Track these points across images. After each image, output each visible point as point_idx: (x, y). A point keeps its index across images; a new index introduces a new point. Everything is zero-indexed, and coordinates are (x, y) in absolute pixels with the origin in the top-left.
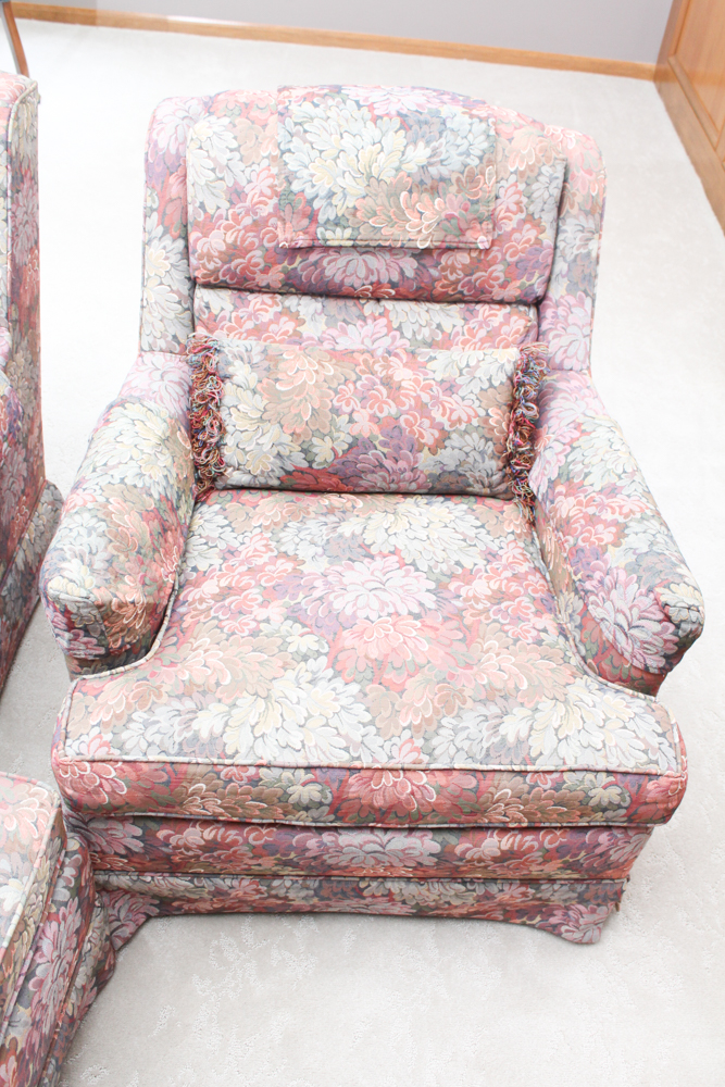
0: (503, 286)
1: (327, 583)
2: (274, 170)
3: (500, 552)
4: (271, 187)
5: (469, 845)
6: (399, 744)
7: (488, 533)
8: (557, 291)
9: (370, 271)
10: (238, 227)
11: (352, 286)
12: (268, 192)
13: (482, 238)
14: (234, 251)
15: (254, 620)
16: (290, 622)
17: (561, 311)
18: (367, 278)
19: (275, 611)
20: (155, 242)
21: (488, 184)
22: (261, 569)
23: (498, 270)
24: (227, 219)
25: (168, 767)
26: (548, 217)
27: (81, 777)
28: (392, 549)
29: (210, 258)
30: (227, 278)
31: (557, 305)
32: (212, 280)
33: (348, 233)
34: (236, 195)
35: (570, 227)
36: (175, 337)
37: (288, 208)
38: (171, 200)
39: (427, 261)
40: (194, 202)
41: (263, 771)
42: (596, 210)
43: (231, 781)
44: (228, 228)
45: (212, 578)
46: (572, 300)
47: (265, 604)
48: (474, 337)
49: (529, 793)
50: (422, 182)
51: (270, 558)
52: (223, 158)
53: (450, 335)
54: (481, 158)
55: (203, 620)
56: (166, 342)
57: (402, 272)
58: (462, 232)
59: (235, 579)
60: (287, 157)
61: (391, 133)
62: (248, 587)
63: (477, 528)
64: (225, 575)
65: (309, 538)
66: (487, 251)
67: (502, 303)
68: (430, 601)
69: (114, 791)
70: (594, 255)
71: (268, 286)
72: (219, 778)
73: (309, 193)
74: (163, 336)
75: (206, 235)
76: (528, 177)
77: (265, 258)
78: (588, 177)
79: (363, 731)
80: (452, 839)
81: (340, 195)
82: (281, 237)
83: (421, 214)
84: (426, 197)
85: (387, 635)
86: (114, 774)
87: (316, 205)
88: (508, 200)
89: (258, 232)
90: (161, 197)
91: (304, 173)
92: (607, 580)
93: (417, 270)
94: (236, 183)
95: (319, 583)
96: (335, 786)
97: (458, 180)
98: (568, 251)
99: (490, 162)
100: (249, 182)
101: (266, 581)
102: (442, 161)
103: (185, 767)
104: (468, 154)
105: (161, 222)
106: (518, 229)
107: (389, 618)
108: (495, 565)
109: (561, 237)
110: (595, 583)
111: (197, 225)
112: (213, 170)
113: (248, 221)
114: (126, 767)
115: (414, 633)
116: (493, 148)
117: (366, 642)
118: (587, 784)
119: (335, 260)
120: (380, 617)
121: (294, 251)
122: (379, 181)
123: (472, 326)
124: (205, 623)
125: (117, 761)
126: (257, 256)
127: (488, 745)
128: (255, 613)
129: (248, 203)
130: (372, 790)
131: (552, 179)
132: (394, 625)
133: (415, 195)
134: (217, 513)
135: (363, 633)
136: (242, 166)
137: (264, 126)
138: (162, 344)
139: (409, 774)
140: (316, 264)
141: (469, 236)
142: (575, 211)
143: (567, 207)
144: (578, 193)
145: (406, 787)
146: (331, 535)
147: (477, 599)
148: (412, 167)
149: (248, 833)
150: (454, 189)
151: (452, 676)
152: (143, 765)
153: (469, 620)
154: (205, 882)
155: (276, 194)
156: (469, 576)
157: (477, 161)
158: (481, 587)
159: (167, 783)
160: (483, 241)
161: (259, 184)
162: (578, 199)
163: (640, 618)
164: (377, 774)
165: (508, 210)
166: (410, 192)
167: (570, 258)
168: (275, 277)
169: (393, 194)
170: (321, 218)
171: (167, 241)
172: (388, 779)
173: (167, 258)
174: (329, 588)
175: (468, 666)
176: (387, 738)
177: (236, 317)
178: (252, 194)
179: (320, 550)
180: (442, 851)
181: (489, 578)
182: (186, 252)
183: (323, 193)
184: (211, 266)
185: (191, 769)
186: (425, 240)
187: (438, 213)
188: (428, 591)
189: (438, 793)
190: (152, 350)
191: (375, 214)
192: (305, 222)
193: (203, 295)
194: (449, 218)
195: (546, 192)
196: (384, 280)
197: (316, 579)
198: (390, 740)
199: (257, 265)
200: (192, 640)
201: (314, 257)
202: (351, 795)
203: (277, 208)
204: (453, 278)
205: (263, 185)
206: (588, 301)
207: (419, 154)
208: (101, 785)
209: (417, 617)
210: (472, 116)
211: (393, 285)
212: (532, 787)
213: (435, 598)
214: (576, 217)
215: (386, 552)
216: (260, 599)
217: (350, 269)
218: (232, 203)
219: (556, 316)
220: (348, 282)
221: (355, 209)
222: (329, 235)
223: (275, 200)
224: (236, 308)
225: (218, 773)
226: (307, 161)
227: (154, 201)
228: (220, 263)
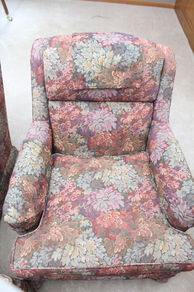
0: (144, 98)
1: (91, 198)
2: (71, 66)
3: (143, 183)
4: (71, 71)
6: (114, 259)
7: (139, 176)
8: (160, 98)
9: (102, 95)
10: (60, 84)
11: (97, 99)
12: (70, 73)
13: (138, 84)
14: (59, 91)
15: (70, 215)
16: (80, 215)
17: (161, 104)
18: (101, 97)
19: (76, 211)
20: (35, 88)
21: (140, 67)
22: (71, 194)
23: (142, 93)
24: (57, 81)
26: (158, 77)
27: (19, 273)
28: (111, 184)
29: (52, 93)
30: (58, 98)
31: (160, 102)
32: (53, 99)
33: (95, 84)
34: (59, 74)
35: (165, 80)
36: (43, 116)
37: (76, 78)
38: (39, 75)
39: (120, 91)
40: (46, 76)
41: (74, 270)
42: (173, 74)
43: (64, 272)
44: (57, 84)
45: (57, 197)
46: (164, 101)
47: (72, 208)
48: (134, 113)
50: (119, 68)
51: (74, 189)
52: (55, 62)
53: (127, 112)
54: (138, 59)
55: (54, 215)
56: (41, 117)
57: (112, 95)
58: (132, 83)
59: (64, 198)
60: (75, 61)
61: (109, 52)
62: (67, 201)
63: (136, 174)
64: (61, 196)
65: (86, 181)
66: (139, 88)
67: (143, 102)
68: (122, 204)
70: (171, 87)
71: (71, 100)
73: (83, 72)
74: (40, 116)
75: (51, 86)
76: (152, 65)
77: (69, 92)
78: (171, 64)
79: (103, 255)
81: (93, 73)
82: (74, 86)
83: (119, 78)
84: (120, 72)
85: (110, 218)
86: (28, 272)
87: (85, 76)
88: (146, 72)
89: (67, 85)
90: (36, 74)
91: (81, 66)
92: (177, 201)
93: (117, 94)
94: (59, 70)
95: (89, 199)
96: (95, 272)
97: (130, 67)
98: (164, 87)
99: (141, 61)
100: (63, 69)
101: (73, 199)
102: (125, 61)
104: (133, 58)
105: (37, 81)
106: (149, 81)
107: (110, 212)
108: (141, 188)
109: (162, 82)
110: (173, 201)
111: (48, 83)
112: (52, 66)
113: (63, 82)
114: (32, 271)
115: (118, 217)
116: (141, 56)
117: (104, 222)
118: (170, 266)
119: (92, 92)
120: (108, 211)
121: (78, 91)
122: (105, 68)
123: (134, 109)
124: (55, 216)
125: (29, 269)
126: (67, 92)
127: (141, 257)
128: (70, 212)
129: (63, 76)
130: (106, 272)
131: (160, 65)
132: (112, 214)
133: (117, 72)
134: (58, 171)
135: (103, 218)
136: (61, 64)
137: (68, 50)
138: (39, 118)
139: (117, 267)
140: (86, 93)
141: (134, 84)
142: (166, 74)
143: (164, 73)
144: (168, 69)
145: (117, 270)
146: (92, 179)
147: (136, 202)
148: (116, 63)
150: (129, 70)
151: (130, 233)
153: (134, 211)
155: (72, 73)
156: (133, 194)
157: (136, 60)
158: (137, 197)
159: (45, 273)
160: (138, 85)
161: (66, 69)
162: (168, 71)
163: (187, 216)
164: (108, 268)
165: (146, 75)
166: (115, 71)
167: (164, 89)
168: (73, 97)
169: (110, 72)
170: (87, 80)
171: (39, 87)
173: (39, 92)
174: (92, 201)
175: (135, 229)
176: (111, 257)
177: (62, 110)
178: (64, 73)
179: (89, 185)
181: (140, 194)
182: (45, 90)
183: (87, 72)
184: (53, 95)
185: (52, 271)
186: (120, 86)
187: (124, 77)
188: (122, 200)
189: (126, 271)
190: (36, 120)
191: (104, 78)
192: (82, 82)
193: (51, 103)
194: (127, 79)
195: (157, 69)
196: (107, 96)
197: (88, 197)
198: (112, 258)
199: (67, 94)
200: (51, 223)
201: (85, 92)
203: (72, 77)
204: (128, 96)
205: (68, 70)
206: (169, 101)
207: (118, 58)
208: (25, 275)
209: (119, 210)
210: (135, 45)
211: (109, 98)
212: (154, 268)
213: (124, 203)
214: (167, 76)
215: (109, 185)
216: (71, 206)
217: (96, 94)
218: (58, 77)
219: (159, 106)
220: (95, 98)
221: (98, 77)
222: (89, 85)
223: (72, 75)
224: (61, 107)
225: (60, 271)
226: (82, 62)
227: (34, 75)
228: (56, 94)
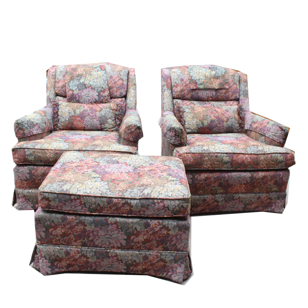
0: (232, 96)
2: (188, 76)
4: (188, 78)
5: (256, 175)
6: (241, 150)
8: (241, 97)
9: (207, 94)
11: (204, 98)
12: (188, 79)
13: (227, 86)
14: (182, 91)
16: (212, 141)
17: (243, 101)
18: (206, 96)
19: (208, 140)
20: (166, 91)
21: (227, 76)
23: (230, 93)
24: (181, 84)
25: (201, 154)
26: (238, 83)
27: (184, 156)
29: (177, 92)
30: (180, 96)
31: (242, 100)
32: (178, 97)
33: (203, 86)
34: (182, 80)
35: (242, 85)
36: (171, 108)
37: (192, 82)
38: (169, 83)
39: (217, 92)
40: (174, 82)
41: (218, 154)
42: (246, 82)
43: (212, 157)
44: (181, 86)
46: (245, 98)
47: (205, 140)
49: (266, 158)
50: (215, 77)
52: (179, 74)
54: (225, 73)
55: (195, 142)
57: (213, 94)
58: (223, 85)
60: (190, 73)
61: (208, 70)
66: (228, 89)
67: (231, 100)
69: (190, 161)
70: (247, 90)
71: (188, 98)
72: (210, 156)
73: (195, 79)
74: (169, 108)
75: (177, 88)
76: (233, 76)
77: (187, 92)
78: (243, 76)
79: (234, 149)
80: (253, 173)
81: (201, 79)
82: (191, 87)
83: (215, 83)
84: (216, 79)
86: (190, 156)
87: (197, 81)
88: (230, 80)
89: (186, 87)
90: (167, 82)
91: (194, 76)
92: (268, 129)
93: (215, 94)
94: (182, 78)
96: (231, 157)
97: (221, 76)
98: (242, 90)
99: (226, 73)
100: (184, 78)
102: (218, 73)
103: (203, 154)
104: (222, 72)
105: (167, 87)
106: (233, 85)
108: (244, 137)
109: (240, 87)
110: (266, 131)
111: (174, 86)
112: (177, 76)
113: (184, 85)
114: (193, 154)
116: (226, 71)
118: (277, 156)
119: (200, 92)
121: (193, 90)
122: (207, 77)
125: (191, 153)
126: (186, 92)
127: (257, 150)
129: (184, 81)
130: (238, 158)
131: (237, 76)
132: (231, 141)
133: (214, 79)
136: (182, 75)
137: (185, 69)
138: (169, 109)
139: (244, 155)
140: (197, 93)
141: (225, 86)
142: (242, 82)
143: (241, 82)
144: (242, 79)
145: (244, 158)
148: (213, 75)
149: (214, 174)
150: (221, 78)
151: (246, 144)
152: (196, 154)
153: (244, 140)
154: (202, 196)
155: (190, 80)
156: (241, 138)
157: (224, 73)
159: (200, 158)
160: (227, 87)
161: (186, 78)
162: (242, 80)
163: (277, 131)
164: (239, 155)
165: (231, 82)
166: (213, 79)
167: (243, 91)
168: (189, 96)
169: (210, 79)
170: (198, 83)
171: (168, 90)
172: (241, 156)
173: (168, 94)
174: (216, 139)
176: (238, 150)
178: (185, 80)
180: (252, 176)
182: (172, 93)
183: (198, 79)
184: (178, 94)
185: (205, 154)
186: (217, 87)
187: (219, 82)
188: (234, 139)
189: (250, 159)
190: (167, 111)
191: (207, 83)
192: (195, 84)
193: (175, 101)
194: (221, 83)
195: (237, 79)
196: (210, 96)
199: (186, 93)
201: (197, 91)
202: (234, 160)
203: (190, 82)
204: (222, 95)
205: (187, 78)
206: (247, 98)
207: (213, 73)
208: (188, 159)
211: (211, 97)
212: (267, 157)
213: (236, 139)
214: (243, 83)
215: (223, 136)
217: (203, 94)
218: (181, 82)
219: (242, 102)
220: (203, 97)
221: (204, 82)
222: (200, 86)
223: (189, 81)
224: (182, 102)
225: (210, 155)
226: (194, 74)
227: (165, 83)
228: (179, 93)
